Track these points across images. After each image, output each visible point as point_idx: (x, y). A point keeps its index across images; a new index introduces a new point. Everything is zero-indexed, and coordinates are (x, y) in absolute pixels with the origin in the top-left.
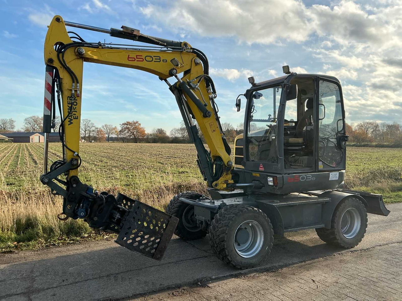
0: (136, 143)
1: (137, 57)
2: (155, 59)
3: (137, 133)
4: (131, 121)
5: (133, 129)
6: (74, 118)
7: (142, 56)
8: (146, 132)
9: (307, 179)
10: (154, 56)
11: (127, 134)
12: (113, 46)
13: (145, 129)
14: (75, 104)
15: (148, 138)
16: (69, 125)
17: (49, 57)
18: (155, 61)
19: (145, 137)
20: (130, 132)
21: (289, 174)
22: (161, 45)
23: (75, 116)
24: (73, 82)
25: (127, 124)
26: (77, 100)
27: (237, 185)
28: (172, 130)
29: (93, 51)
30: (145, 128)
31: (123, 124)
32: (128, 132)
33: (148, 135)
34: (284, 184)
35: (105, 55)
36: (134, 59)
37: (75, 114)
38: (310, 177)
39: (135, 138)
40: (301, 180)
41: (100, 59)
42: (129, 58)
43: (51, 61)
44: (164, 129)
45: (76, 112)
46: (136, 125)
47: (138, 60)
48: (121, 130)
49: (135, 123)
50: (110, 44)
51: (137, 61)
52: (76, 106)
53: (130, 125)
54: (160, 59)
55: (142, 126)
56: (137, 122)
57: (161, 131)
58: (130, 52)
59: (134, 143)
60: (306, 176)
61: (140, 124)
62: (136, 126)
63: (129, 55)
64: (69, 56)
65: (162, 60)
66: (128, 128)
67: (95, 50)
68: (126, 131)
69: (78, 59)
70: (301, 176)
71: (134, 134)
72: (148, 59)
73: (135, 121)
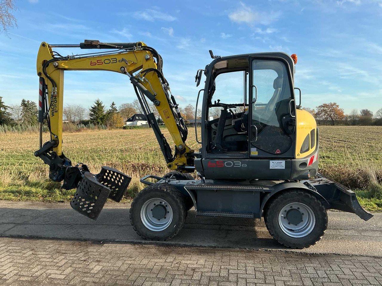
0: (333, 125)
1: (97, 61)
2: (112, 61)
3: (334, 115)
4: (328, 103)
5: (330, 111)
6: (55, 112)
7: (101, 60)
8: (344, 114)
9: (234, 165)
10: (111, 59)
11: (324, 117)
12: (81, 56)
13: (344, 111)
14: (56, 101)
15: (346, 121)
16: (52, 116)
17: (38, 72)
18: (112, 63)
19: (344, 119)
20: (326, 114)
21: (211, 159)
22: (117, 48)
23: (55, 110)
24: (53, 87)
25: (324, 107)
26: (56, 99)
27: (186, 167)
28: (379, 111)
29: (65, 63)
30: (343, 109)
31: (319, 107)
32: (325, 115)
33: (347, 117)
34: (204, 169)
35: (74, 64)
36: (95, 64)
37: (56, 109)
38: (239, 163)
39: (333, 121)
40: (226, 166)
41: (70, 67)
42: (91, 63)
43: (40, 74)
44: (370, 110)
45: (56, 107)
46: (334, 106)
47: (98, 63)
48: (317, 113)
49: (332, 105)
50: (77, 55)
51: (98, 65)
52: (56, 103)
53: (327, 107)
54: (116, 60)
55: (339, 108)
56: (335, 104)
57: (366, 113)
58: (92, 59)
59: (331, 125)
60: (233, 163)
61: (338, 106)
62: (334, 108)
63: (91, 61)
64: (50, 69)
65: (118, 61)
66: (324, 110)
67: (67, 62)
68: (323, 114)
69: (56, 70)
70: (226, 162)
71: (331, 117)
72: (106, 62)
73: (332, 103)
